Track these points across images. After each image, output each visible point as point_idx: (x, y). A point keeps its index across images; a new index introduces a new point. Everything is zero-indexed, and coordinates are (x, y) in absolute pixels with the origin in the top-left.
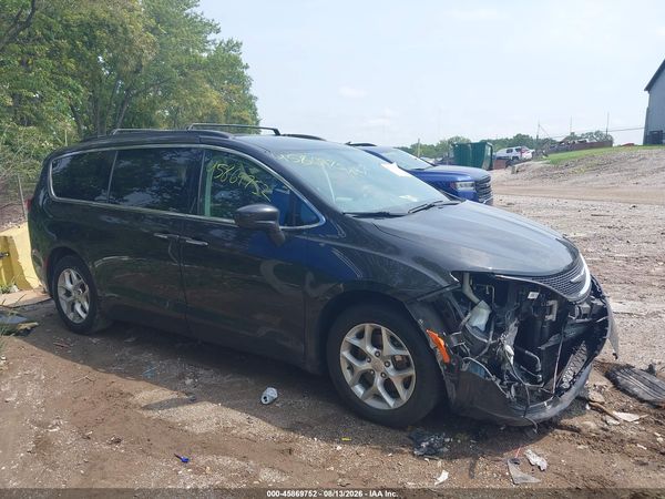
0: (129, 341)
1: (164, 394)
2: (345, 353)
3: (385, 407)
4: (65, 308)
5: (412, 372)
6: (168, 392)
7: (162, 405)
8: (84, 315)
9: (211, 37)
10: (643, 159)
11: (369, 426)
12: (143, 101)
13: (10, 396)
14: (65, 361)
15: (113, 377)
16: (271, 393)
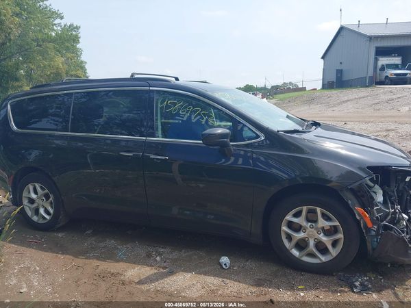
0: (88, 232)
1: (146, 271)
2: (284, 228)
3: (319, 261)
4: (29, 213)
5: (340, 236)
6: (148, 269)
7: (150, 280)
8: (48, 217)
9: (58, 21)
10: (330, 97)
11: (308, 275)
12: (10, 64)
13: (21, 288)
14: (46, 253)
15: (95, 262)
16: (225, 260)
